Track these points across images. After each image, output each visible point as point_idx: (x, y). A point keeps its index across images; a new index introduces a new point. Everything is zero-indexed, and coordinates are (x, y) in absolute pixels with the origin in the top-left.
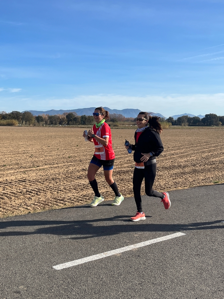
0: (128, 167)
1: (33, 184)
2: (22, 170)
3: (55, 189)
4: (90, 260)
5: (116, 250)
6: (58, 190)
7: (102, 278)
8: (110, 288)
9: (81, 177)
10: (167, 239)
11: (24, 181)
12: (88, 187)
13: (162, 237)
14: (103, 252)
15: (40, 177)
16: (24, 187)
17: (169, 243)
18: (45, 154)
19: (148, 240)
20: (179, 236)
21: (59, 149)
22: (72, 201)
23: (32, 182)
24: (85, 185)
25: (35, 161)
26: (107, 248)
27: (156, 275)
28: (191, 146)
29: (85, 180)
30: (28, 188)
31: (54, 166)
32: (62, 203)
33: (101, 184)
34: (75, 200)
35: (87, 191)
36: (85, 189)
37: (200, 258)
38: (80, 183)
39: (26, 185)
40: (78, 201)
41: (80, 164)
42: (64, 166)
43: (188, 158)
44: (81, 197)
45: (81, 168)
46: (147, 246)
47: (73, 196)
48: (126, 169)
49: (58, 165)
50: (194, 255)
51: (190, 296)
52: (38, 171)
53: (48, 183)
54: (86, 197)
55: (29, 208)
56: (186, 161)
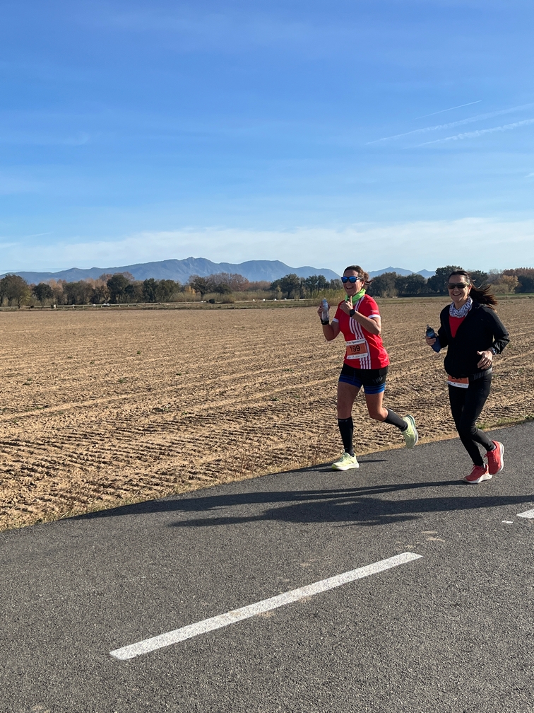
0: (264, 399)
1: (36, 451)
2: (8, 417)
3: (93, 460)
4: (200, 632)
5: (261, 602)
6: (99, 462)
7: (234, 675)
8: (254, 698)
9: (152, 427)
10: (380, 570)
11: (14, 444)
12: (172, 453)
13: (368, 567)
14: (230, 610)
15: (54, 433)
16: (17, 459)
17: (384, 579)
18: (62, 376)
19: (333, 574)
20: (406, 562)
21: (96, 362)
22: (136, 488)
23: (35, 446)
24: (163, 446)
25: (38, 394)
26: (238, 600)
27: (363, 661)
28: (409, 343)
29: (164, 436)
30: (25, 460)
31: (86, 403)
32: (112, 494)
33: (203, 443)
34: (142, 484)
35: (168, 462)
36: (165, 457)
37: (462, 612)
38: (152, 444)
39: (20, 453)
40: (149, 485)
41: (147, 397)
42: (109, 402)
43: (404, 373)
44: (157, 476)
45: (151, 407)
46: (334, 589)
47: (137, 474)
48: (259, 404)
49: (95, 402)
50: (446, 607)
51: (450, 707)
52: (47, 419)
53: (73, 446)
54: (168, 477)
55: (30, 508)
56: (399, 379)
